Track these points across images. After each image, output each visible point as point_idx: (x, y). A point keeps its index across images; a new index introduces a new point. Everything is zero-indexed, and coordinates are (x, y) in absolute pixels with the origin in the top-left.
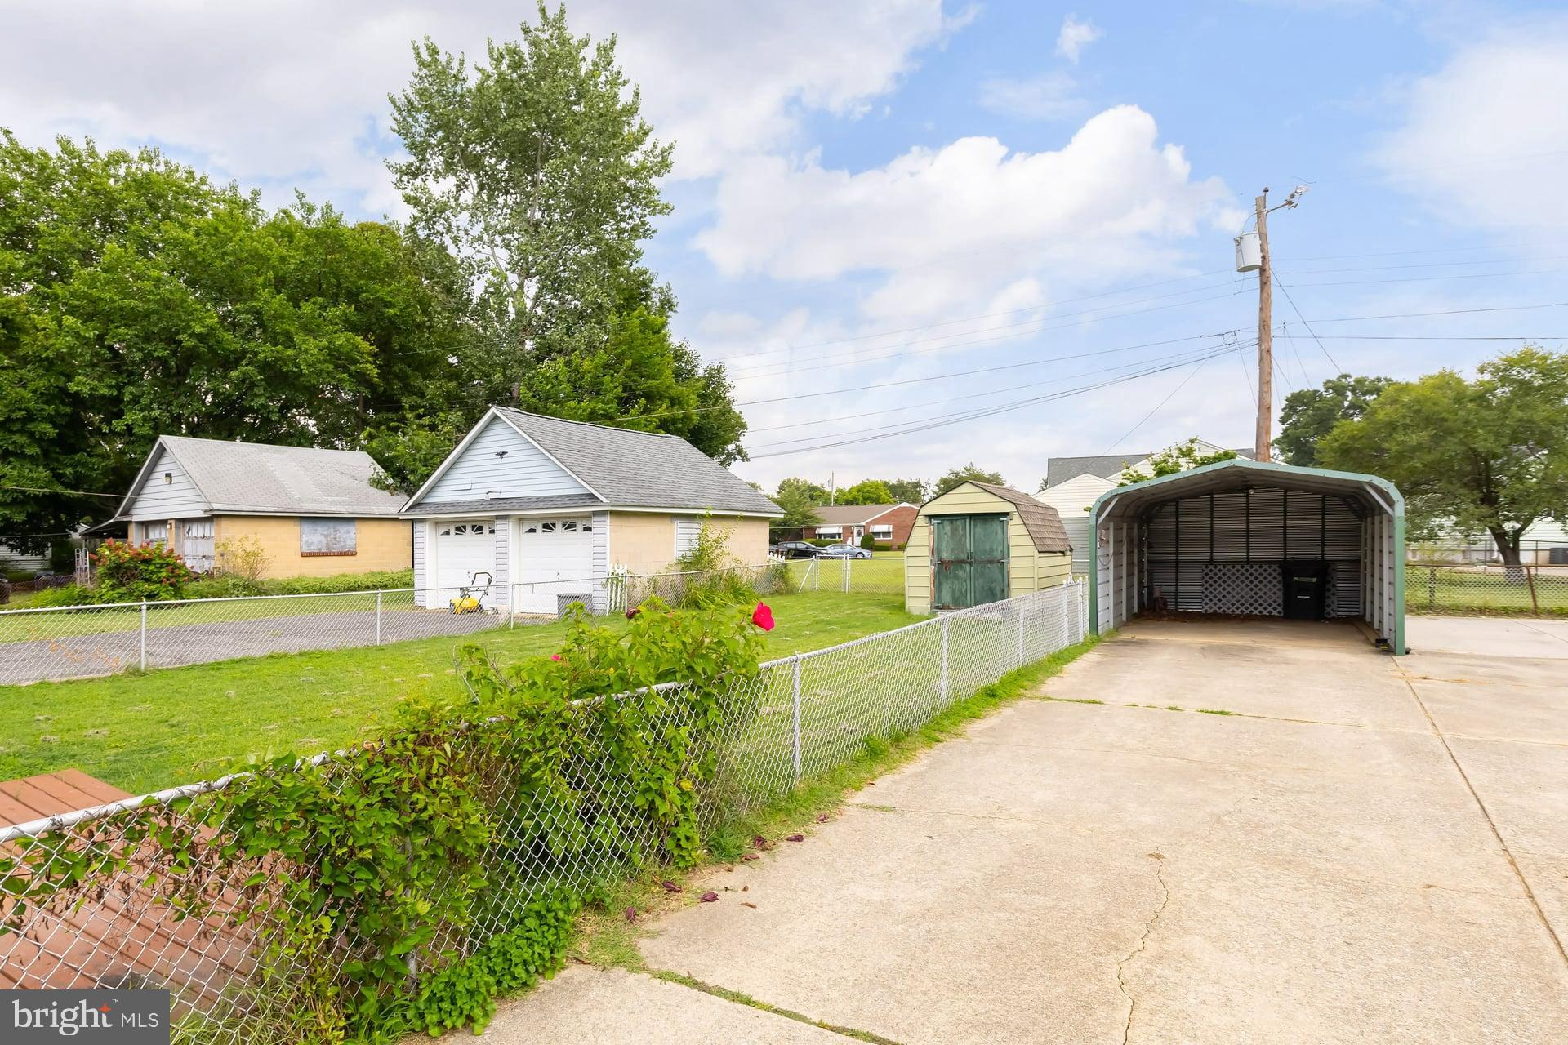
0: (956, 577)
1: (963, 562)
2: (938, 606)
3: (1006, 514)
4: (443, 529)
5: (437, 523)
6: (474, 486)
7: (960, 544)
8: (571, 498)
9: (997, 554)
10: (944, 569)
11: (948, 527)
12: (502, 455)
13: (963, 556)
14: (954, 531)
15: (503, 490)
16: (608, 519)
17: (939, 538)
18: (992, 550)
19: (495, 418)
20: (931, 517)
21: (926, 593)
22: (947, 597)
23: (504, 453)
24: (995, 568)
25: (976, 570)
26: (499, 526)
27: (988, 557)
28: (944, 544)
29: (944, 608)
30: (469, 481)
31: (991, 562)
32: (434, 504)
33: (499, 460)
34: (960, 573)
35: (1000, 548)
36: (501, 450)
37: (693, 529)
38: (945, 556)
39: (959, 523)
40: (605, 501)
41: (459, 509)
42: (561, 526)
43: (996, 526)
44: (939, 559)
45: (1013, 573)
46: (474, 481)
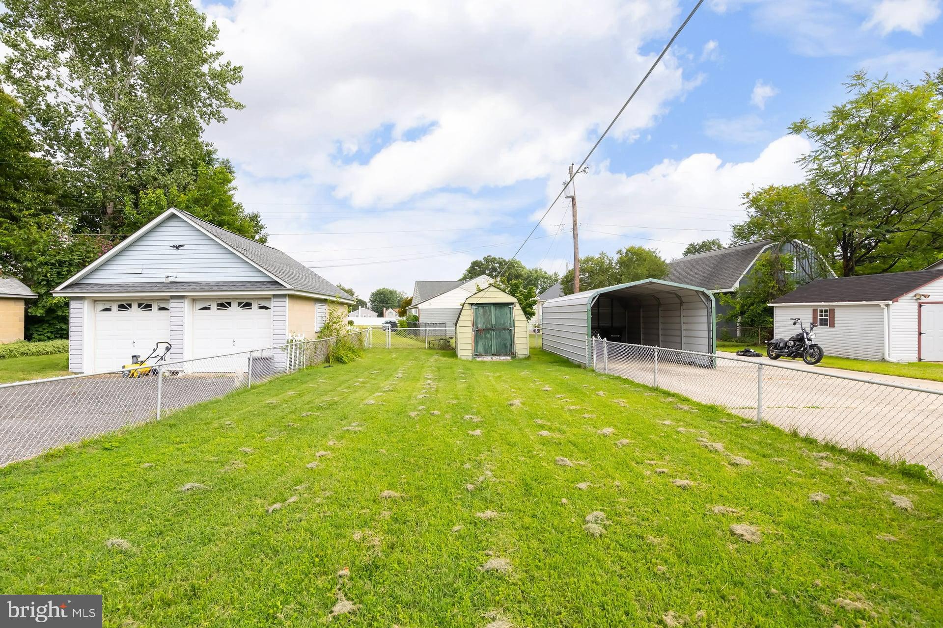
0: (486, 338)
1: (490, 329)
2: (476, 355)
3: (513, 303)
4: (101, 307)
5: (96, 301)
6: (144, 271)
7: (488, 320)
8: (253, 284)
9: (508, 325)
10: (479, 333)
11: (481, 310)
12: (177, 247)
13: (490, 326)
14: (485, 312)
15: (178, 275)
16: (287, 300)
17: (476, 316)
18: (505, 323)
19: (173, 216)
20: (472, 304)
21: (470, 347)
22: (481, 349)
23: (180, 246)
24: (506, 332)
25: (496, 334)
26: (173, 305)
27: (503, 327)
28: (479, 320)
29: (480, 355)
30: (140, 267)
31: (504, 329)
32: (96, 285)
33: (174, 251)
34: (488, 335)
35: (509, 322)
36: (178, 243)
37: (324, 309)
38: (480, 326)
39: (487, 308)
40: (288, 286)
41: (129, 289)
42: (236, 304)
43: (507, 310)
44: (477, 328)
45: (517, 335)
46: (144, 267)
